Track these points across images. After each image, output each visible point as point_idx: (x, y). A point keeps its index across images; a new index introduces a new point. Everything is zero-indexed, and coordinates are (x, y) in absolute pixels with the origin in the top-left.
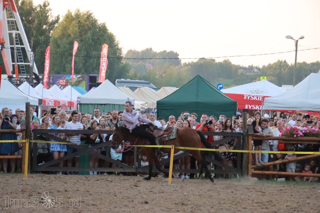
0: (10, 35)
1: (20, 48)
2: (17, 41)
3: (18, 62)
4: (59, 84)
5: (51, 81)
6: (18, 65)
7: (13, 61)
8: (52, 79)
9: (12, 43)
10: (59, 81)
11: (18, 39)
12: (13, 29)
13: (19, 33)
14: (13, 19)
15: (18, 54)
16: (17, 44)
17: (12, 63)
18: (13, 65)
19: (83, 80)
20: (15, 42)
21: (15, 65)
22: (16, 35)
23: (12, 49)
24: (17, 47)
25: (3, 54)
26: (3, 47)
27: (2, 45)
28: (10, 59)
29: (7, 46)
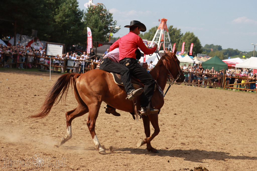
0: (166, 39)
1: (168, 43)
7: (166, 46)
9: (166, 41)
12: (167, 37)
14: (167, 34)
17: (165, 47)
18: (166, 48)
19: (186, 53)
20: (167, 41)
23: (166, 43)
25: (163, 44)
26: (163, 42)
27: (163, 41)
28: (165, 46)
29: (164, 42)
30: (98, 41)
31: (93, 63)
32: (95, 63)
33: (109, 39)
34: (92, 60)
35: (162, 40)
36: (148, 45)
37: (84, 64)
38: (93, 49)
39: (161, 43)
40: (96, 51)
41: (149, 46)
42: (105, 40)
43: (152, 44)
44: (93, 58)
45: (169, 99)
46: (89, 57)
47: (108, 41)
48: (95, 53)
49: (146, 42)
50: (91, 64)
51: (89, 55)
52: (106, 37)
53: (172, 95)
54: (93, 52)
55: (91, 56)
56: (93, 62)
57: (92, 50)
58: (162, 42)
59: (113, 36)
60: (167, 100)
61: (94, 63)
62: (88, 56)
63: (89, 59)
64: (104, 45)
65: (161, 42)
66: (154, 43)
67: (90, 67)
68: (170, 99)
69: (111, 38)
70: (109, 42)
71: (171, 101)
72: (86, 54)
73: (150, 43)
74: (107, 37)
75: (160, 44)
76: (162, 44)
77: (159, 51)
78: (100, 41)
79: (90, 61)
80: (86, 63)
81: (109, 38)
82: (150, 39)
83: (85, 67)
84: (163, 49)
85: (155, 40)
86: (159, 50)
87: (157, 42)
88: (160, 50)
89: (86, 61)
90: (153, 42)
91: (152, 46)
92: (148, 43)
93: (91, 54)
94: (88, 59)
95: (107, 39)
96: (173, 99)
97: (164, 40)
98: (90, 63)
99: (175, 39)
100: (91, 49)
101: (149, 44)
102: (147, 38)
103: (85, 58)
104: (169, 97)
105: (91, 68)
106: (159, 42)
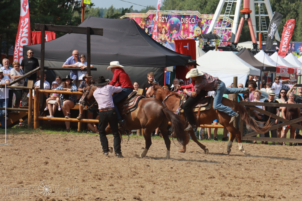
0: (256, 4)
1: (265, 17)
2: (262, 10)
3: (262, 30)
4: (300, 51)
5: (293, 48)
6: (262, 33)
7: (258, 29)
8: (294, 46)
9: (257, 13)
10: (301, 48)
11: (263, 9)
13: (265, 3)
15: (262, 23)
16: (261, 13)
17: (256, 32)
18: (258, 33)
20: (260, 12)
21: (259, 33)
22: (261, 5)
23: (257, 18)
24: (261, 16)
25: (249, 23)
26: (249, 16)
27: (249, 14)
28: (255, 28)
29: (253, 15)
30: (46, 22)
31: (33, 90)
32: (41, 90)
33: (82, 15)
34: (30, 83)
35: (243, 11)
36: (201, 28)
37: (6, 97)
38: (32, 50)
39: (242, 19)
40: (43, 54)
41: (204, 29)
42: (69, 18)
43: (215, 23)
44: (34, 77)
45: (276, 192)
46: (19, 75)
47: (79, 21)
48: (39, 61)
49: (195, 17)
50: (28, 96)
51: (21, 67)
52: (70, 7)
53: (285, 182)
54: (32, 58)
55: (26, 73)
56: (33, 88)
57: (29, 51)
58: (246, 16)
59: (92, 5)
60: (269, 196)
61: (37, 92)
62: (18, 70)
63: (23, 81)
64: (67, 35)
65: (242, 14)
66: (221, 20)
67: (27, 105)
68: (279, 193)
69: (87, 11)
70: (83, 25)
71: (283, 199)
72: (10, 65)
73: (207, 22)
74: (76, 9)
75: (238, 23)
76: (246, 23)
77: (236, 44)
78: (54, 22)
79: (26, 84)
80: (11, 92)
81: (80, 12)
82: (208, 7)
83: (10, 105)
84: (249, 39)
85: (222, 12)
86: (235, 42)
87: (228, 15)
88: (241, 40)
89: (13, 85)
90: (218, 17)
91: (213, 29)
92: (203, 22)
93: (25, 66)
94: (19, 81)
95: (76, 14)
96: (289, 192)
97: (252, 8)
98: (27, 91)
99: (287, 4)
100: (25, 49)
101: (205, 24)
102: (199, 3)
103: (7, 77)
104: (277, 187)
105: (29, 107)
106: (236, 16)
